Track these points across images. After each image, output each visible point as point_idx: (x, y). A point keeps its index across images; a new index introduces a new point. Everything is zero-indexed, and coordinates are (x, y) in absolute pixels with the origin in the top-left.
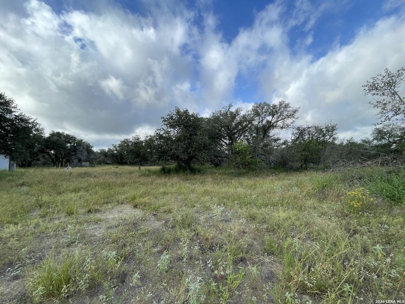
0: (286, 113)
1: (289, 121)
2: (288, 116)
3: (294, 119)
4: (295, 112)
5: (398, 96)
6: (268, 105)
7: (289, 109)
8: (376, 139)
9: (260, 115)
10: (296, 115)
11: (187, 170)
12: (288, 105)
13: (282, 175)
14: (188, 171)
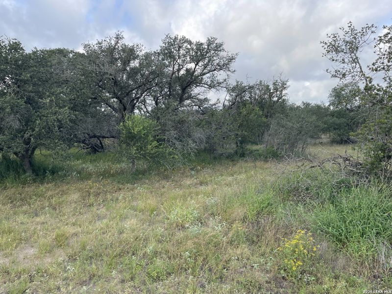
0: (217, 61)
1: (221, 75)
2: (221, 67)
3: (229, 73)
4: (231, 59)
5: (359, 64)
6: (190, 43)
7: (222, 54)
8: (332, 104)
9: (175, 59)
10: (233, 66)
11: (25, 172)
12: (221, 45)
13: (206, 173)
14: (28, 174)
